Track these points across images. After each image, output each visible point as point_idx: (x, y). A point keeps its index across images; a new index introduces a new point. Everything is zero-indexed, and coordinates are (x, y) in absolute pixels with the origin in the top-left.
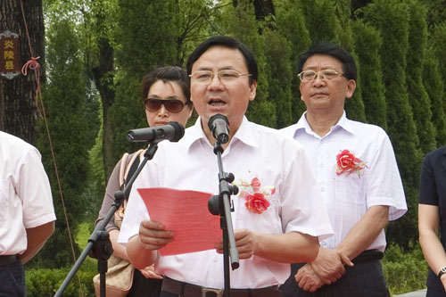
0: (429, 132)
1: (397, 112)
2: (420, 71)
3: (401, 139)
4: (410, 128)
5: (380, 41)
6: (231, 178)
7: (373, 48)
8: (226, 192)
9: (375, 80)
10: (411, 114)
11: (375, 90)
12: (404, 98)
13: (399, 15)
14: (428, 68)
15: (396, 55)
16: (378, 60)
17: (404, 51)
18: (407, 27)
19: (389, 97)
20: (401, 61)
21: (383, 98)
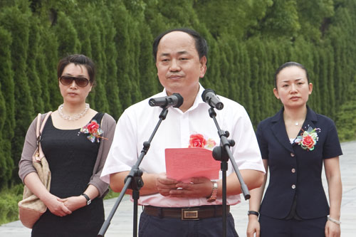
0: (40, 105)
1: (20, 90)
2: (34, 62)
3: (23, 109)
4: (28, 101)
5: (10, 40)
6: (227, 134)
7: (6, 44)
8: (227, 144)
9: (7, 67)
10: (29, 92)
11: (7, 74)
12: (25, 80)
13: (23, 22)
14: (38, 61)
15: (20, 50)
16: (9, 53)
17: (26, 48)
18: (27, 31)
19: (15, 79)
20: (23, 54)
21: (12, 80)
